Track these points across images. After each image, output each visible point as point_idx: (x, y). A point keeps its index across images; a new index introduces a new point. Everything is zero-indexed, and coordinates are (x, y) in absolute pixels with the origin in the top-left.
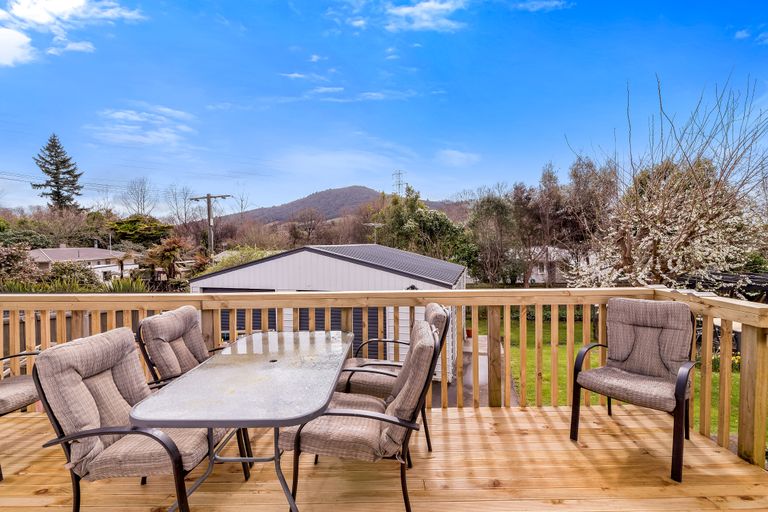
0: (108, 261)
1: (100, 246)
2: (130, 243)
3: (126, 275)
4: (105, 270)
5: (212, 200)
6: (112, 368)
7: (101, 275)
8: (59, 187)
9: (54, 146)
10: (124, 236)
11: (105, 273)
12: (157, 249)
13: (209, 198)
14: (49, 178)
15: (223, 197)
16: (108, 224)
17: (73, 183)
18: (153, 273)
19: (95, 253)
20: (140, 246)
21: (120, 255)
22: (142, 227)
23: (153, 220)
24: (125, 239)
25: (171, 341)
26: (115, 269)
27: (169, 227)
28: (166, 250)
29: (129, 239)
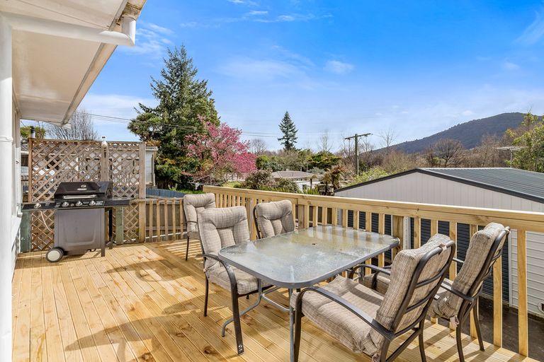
0: (306, 179)
1: (303, 170)
2: (318, 169)
3: (313, 187)
4: (304, 184)
5: (359, 138)
6: (233, 227)
7: (301, 187)
8: (288, 139)
9: (286, 118)
10: (315, 165)
11: (304, 186)
12: (329, 172)
13: (356, 137)
14: (284, 135)
15: (366, 135)
16: (308, 157)
17: (293, 136)
18: (326, 187)
19: (301, 174)
20: (322, 170)
21: (312, 175)
22: (324, 158)
23: (331, 154)
24: (315, 166)
25: (272, 220)
26: (308, 183)
27: (339, 159)
28: (334, 173)
29: (317, 166)
